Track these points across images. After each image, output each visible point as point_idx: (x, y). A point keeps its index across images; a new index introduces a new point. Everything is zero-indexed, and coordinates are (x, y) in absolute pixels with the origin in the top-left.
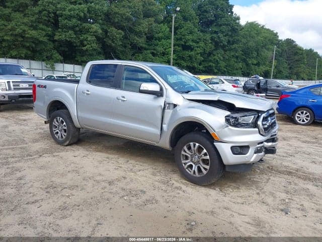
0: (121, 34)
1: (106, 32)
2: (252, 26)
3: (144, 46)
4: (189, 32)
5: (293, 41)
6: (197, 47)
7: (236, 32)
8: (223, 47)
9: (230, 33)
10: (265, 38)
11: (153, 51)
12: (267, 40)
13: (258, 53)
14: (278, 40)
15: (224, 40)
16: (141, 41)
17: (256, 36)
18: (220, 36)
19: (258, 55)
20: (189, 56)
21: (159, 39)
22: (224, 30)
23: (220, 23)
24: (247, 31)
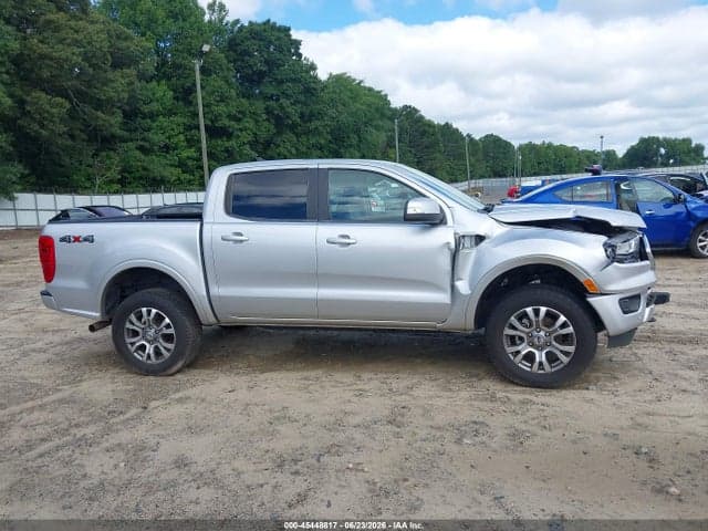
0: (62, 106)
1: (21, 103)
2: (341, 82)
3: (119, 132)
4: (218, 99)
5: (416, 111)
6: (241, 130)
7: (313, 95)
8: (293, 127)
9: (302, 98)
10: (369, 106)
11: (142, 143)
12: (372, 110)
13: (360, 137)
14: (391, 109)
15: (294, 112)
16: (113, 122)
17: (351, 101)
18: (284, 105)
19: (360, 141)
20: (227, 151)
21: (153, 116)
22: (289, 92)
23: (279, 77)
24: (334, 92)
